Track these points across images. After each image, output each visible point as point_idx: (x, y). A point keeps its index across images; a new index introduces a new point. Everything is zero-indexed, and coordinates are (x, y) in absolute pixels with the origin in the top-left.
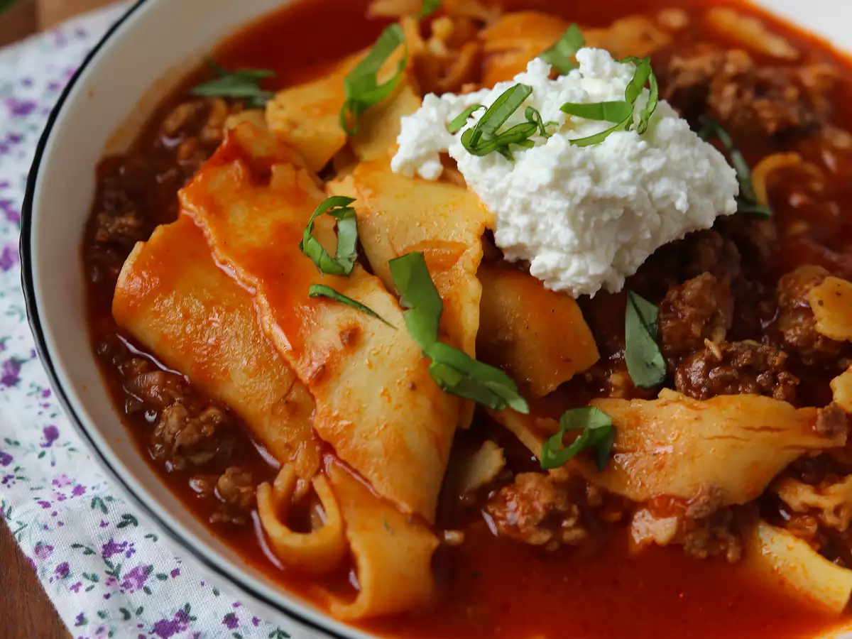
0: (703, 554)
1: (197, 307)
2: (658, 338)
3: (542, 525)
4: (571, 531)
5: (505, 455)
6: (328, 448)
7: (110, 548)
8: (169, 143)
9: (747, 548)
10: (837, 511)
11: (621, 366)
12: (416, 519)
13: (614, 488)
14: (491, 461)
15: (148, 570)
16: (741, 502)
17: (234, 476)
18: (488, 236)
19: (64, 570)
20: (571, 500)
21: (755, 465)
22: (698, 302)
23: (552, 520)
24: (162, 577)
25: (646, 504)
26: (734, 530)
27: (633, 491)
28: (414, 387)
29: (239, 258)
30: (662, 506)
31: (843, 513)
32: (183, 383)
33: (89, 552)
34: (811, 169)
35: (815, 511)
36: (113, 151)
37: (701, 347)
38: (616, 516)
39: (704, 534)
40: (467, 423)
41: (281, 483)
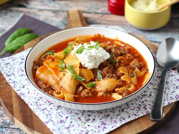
0: (106, 96)
1: (46, 74)
2: (101, 75)
3: (87, 94)
4: (90, 94)
5: (83, 87)
6: (62, 87)
7: (36, 103)
8: (42, 59)
9: (111, 95)
10: (121, 91)
11: (97, 78)
12: (72, 93)
13: (95, 90)
14: (81, 88)
15: (41, 104)
16: (110, 90)
17: (51, 91)
18: (80, 64)
19: (31, 104)
20: (90, 91)
21: (111, 86)
22: (106, 70)
23: (88, 93)
24: (43, 105)
25: (99, 92)
26: (109, 93)
27: (98, 90)
28: (71, 79)
29: (51, 68)
30: (101, 91)
31: (122, 91)
32: (45, 82)
33: (34, 103)
34: (124, 58)
35: (119, 91)
36: (35, 60)
37: (106, 75)
38: (96, 93)
39: (106, 94)
40: (78, 84)
41: (56, 91)
